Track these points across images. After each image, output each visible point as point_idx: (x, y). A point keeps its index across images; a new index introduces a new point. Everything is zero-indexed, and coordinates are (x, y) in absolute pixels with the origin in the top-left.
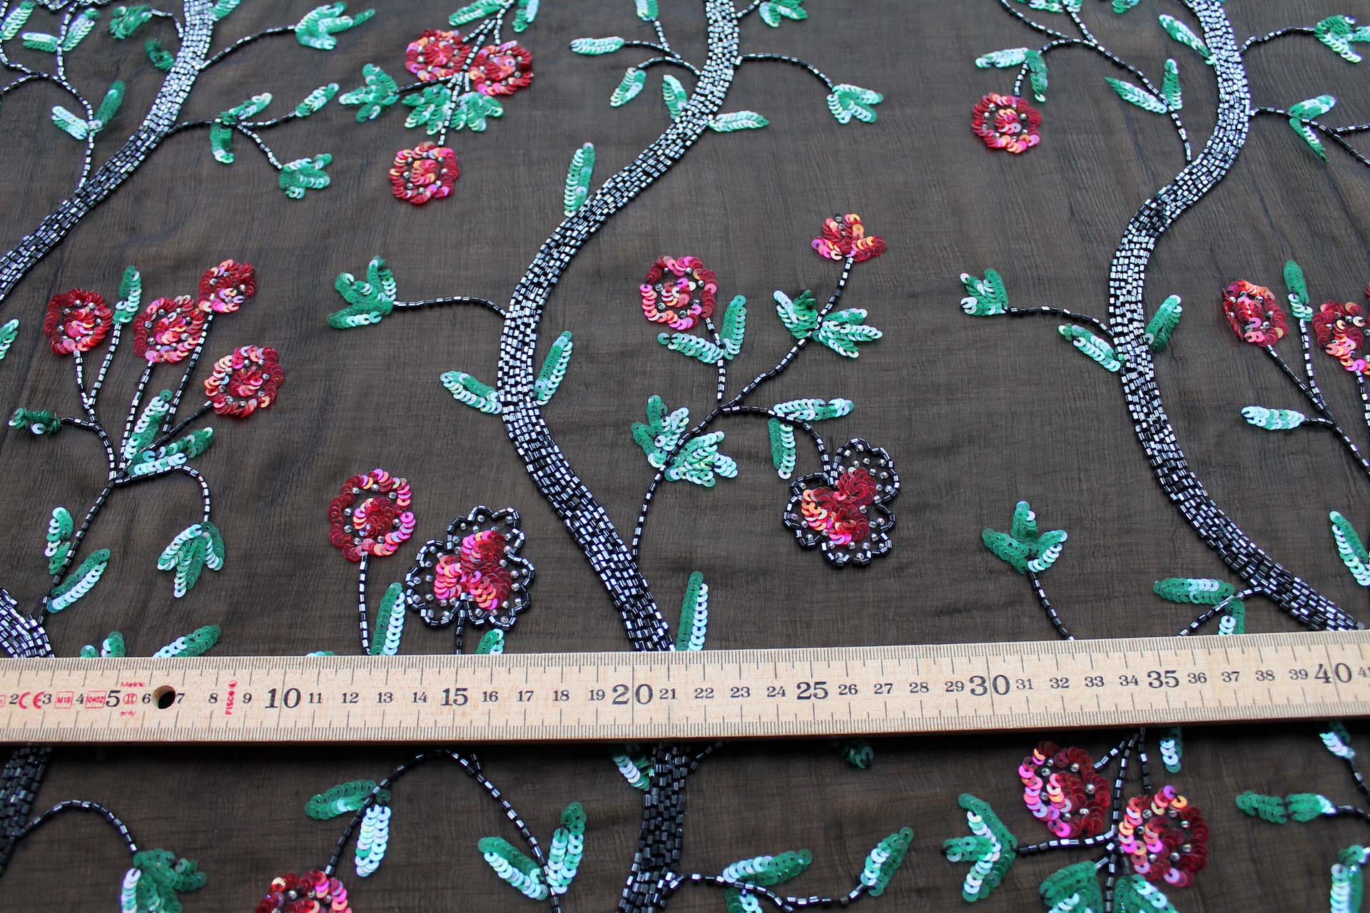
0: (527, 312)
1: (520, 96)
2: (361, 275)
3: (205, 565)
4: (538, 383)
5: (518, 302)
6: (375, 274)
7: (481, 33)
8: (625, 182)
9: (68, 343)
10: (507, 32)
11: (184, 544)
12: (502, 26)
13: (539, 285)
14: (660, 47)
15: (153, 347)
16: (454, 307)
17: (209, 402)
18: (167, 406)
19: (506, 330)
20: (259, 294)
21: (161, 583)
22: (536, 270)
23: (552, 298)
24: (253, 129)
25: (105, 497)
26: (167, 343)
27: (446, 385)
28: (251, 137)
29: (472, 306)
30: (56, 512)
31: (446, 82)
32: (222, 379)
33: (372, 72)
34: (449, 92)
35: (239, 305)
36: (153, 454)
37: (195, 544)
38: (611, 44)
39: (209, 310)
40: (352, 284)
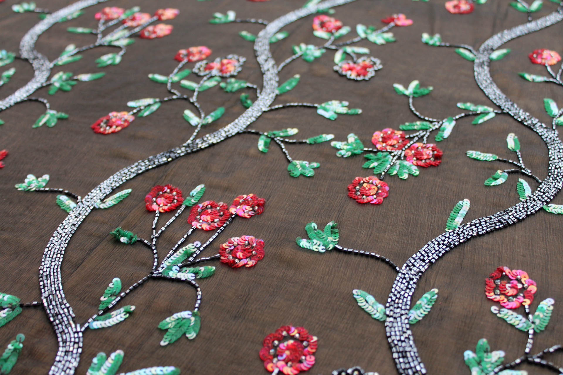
0: (413, 272)
1: (431, 170)
2: (321, 226)
3: (185, 334)
4: (412, 311)
5: (408, 266)
6: (329, 230)
7: (417, 136)
8: (486, 223)
9: (155, 206)
10: (430, 139)
11: (178, 319)
12: (429, 136)
13: (423, 261)
14: (519, 165)
15: (198, 221)
16: (369, 258)
17: (219, 255)
18: (196, 249)
19: (398, 278)
20: (264, 214)
21: (156, 334)
22: (423, 253)
23: (429, 270)
24: (282, 142)
25: (144, 281)
26: (206, 220)
27: (355, 296)
28: (279, 145)
29: (380, 261)
30: (115, 280)
31: (390, 153)
32: (230, 247)
33: (352, 138)
34: (391, 157)
35: (251, 216)
36: (178, 269)
37: (184, 321)
38: (490, 157)
39: (234, 213)
40: (315, 230)
